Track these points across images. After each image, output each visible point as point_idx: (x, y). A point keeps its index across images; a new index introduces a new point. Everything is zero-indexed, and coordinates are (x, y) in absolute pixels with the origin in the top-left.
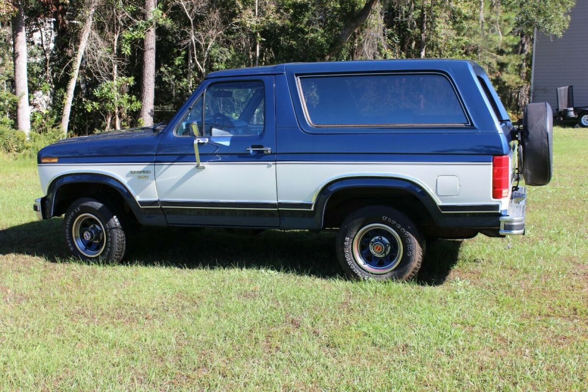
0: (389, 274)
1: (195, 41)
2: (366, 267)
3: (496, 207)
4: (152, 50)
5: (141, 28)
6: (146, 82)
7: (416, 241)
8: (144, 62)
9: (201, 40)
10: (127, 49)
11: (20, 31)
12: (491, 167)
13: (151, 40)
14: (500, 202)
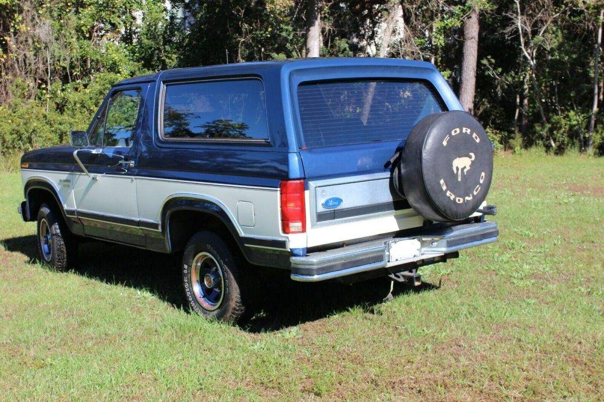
0: (216, 312)
1: (521, 26)
2: (202, 300)
3: (283, 244)
4: (473, 40)
5: (458, 15)
6: (464, 76)
7: (232, 277)
8: (463, 53)
9: (526, 25)
10: (439, 39)
11: (312, 26)
12: (279, 193)
13: (473, 29)
14: (288, 238)
